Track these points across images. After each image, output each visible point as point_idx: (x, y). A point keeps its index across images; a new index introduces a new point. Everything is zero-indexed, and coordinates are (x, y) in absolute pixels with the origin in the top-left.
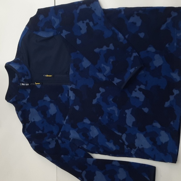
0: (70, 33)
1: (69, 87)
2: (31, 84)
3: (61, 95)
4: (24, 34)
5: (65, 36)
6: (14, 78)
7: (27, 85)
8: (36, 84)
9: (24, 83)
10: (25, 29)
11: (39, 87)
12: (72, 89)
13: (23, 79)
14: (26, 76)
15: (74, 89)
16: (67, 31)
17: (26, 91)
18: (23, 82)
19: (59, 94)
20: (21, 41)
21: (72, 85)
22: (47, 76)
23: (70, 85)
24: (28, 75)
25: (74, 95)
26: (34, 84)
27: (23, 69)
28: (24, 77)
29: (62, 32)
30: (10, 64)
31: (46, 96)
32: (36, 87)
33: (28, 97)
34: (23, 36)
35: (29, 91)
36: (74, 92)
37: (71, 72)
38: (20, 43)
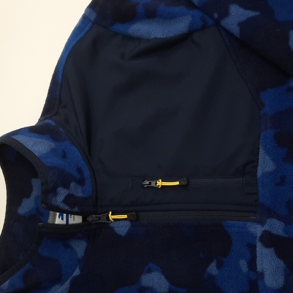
0: (257, 13)
1: (257, 230)
2: (89, 219)
3: (219, 266)
4: (78, 38)
5: (241, 24)
6: (28, 196)
7: (76, 220)
8: (111, 217)
9: (62, 212)
10: (85, 18)
11: (122, 230)
12: (269, 240)
13: (62, 193)
14: (73, 185)
15: (278, 237)
16: (246, 7)
17: (68, 246)
18: (63, 206)
19: (209, 264)
20: (64, 62)
21: (269, 221)
22: (160, 183)
23: (262, 223)
24: (81, 182)
25: (281, 264)
26: (104, 220)
27: (64, 156)
28: (67, 186)
29: (225, 13)
30: (16, 137)
31: (149, 271)
32: (112, 229)
33: (77, 272)
34: (74, 43)
35: (80, 247)
36: (280, 254)
37: (265, 164)
38: (62, 68)
